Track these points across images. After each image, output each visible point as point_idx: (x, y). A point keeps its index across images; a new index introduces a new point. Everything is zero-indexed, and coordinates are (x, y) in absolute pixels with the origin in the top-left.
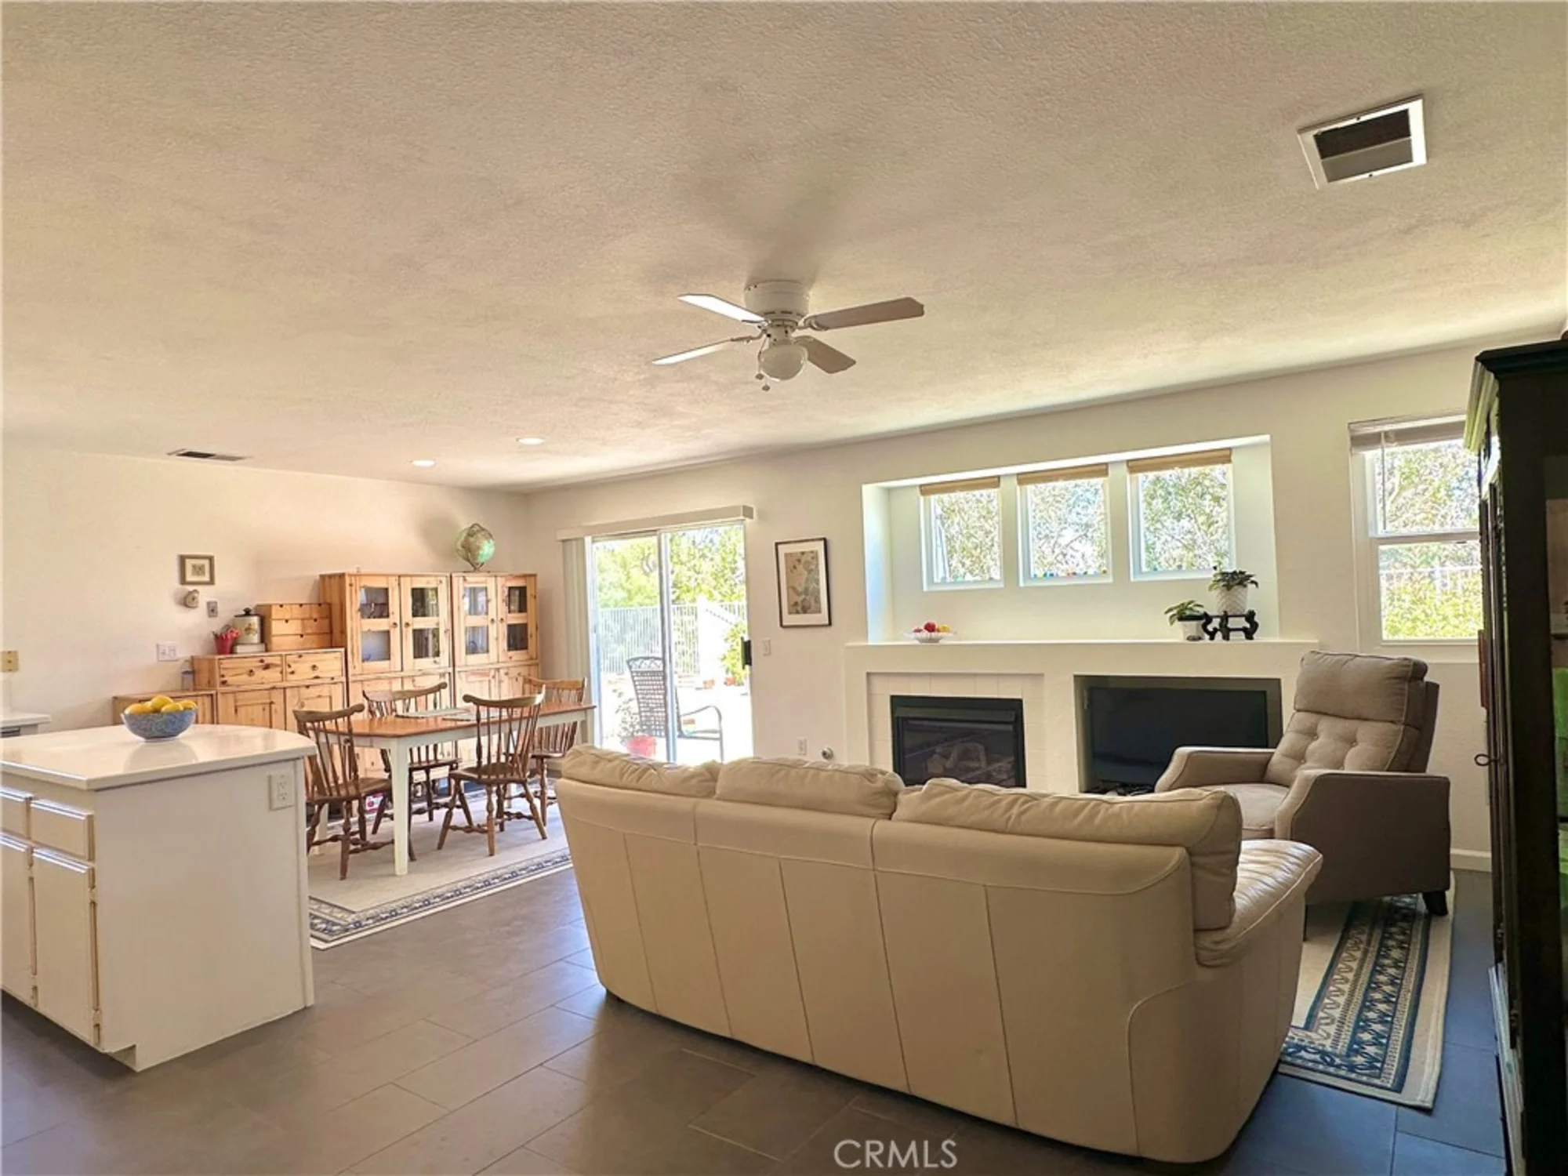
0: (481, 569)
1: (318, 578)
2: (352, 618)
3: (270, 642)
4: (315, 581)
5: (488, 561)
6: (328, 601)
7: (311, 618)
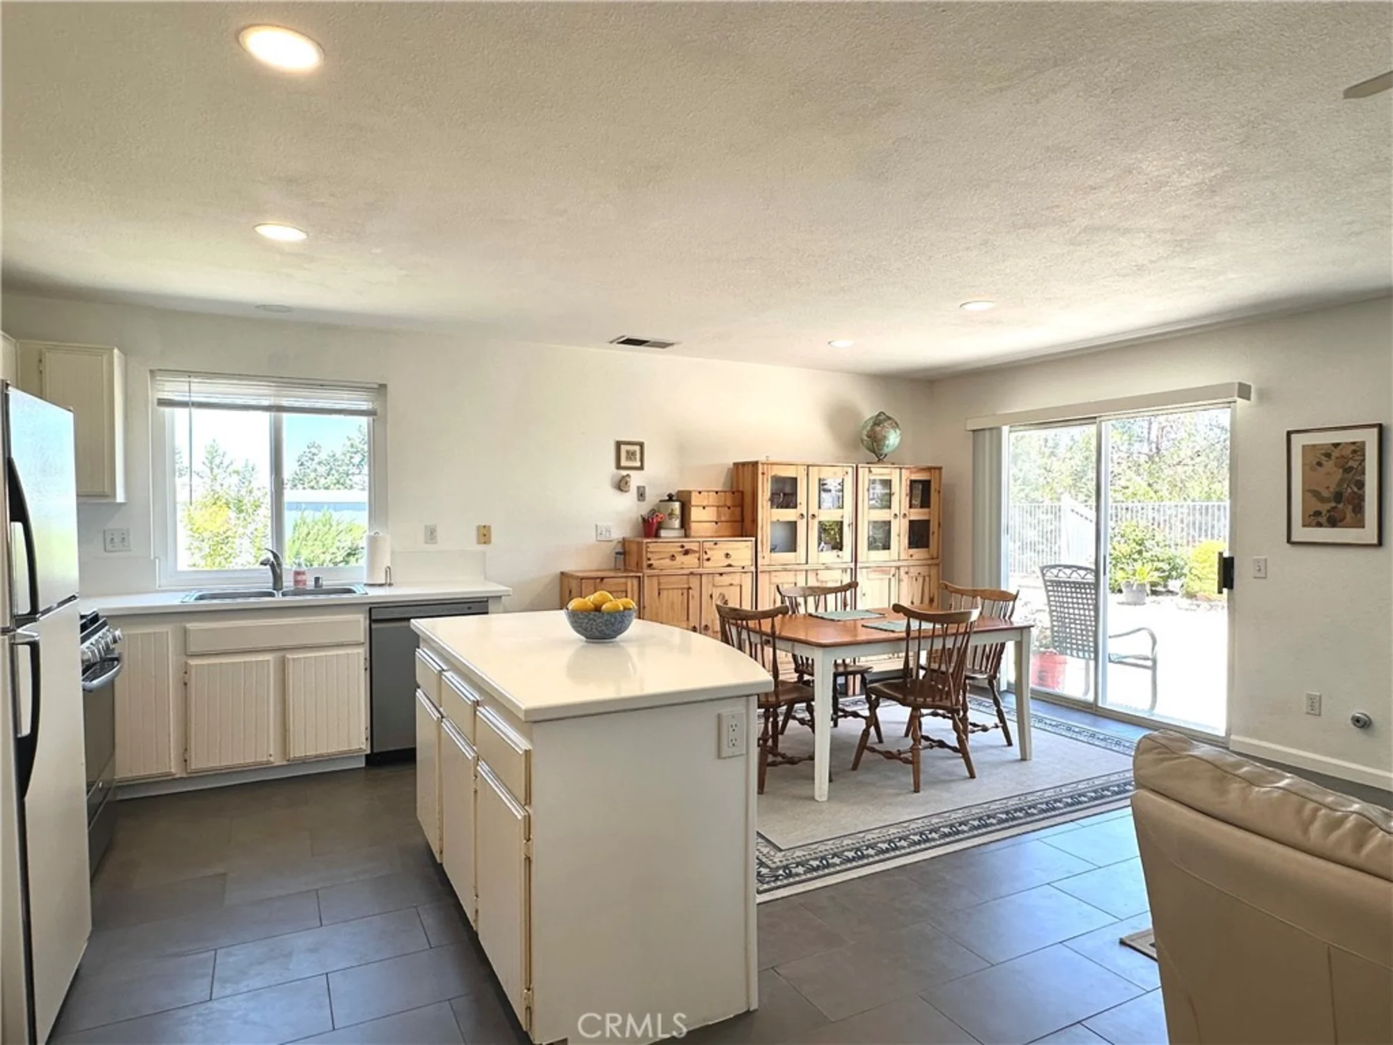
0: (885, 460)
1: (731, 466)
2: (763, 507)
3: (690, 528)
4: (729, 469)
5: (893, 451)
6: (741, 489)
7: (725, 506)
